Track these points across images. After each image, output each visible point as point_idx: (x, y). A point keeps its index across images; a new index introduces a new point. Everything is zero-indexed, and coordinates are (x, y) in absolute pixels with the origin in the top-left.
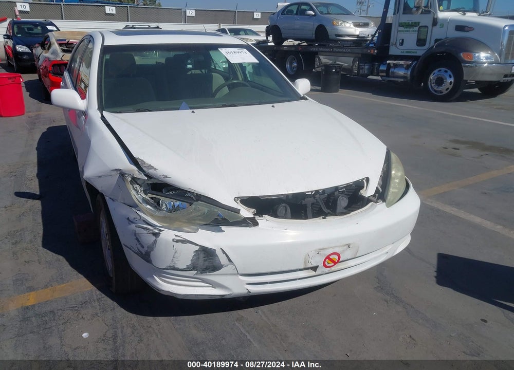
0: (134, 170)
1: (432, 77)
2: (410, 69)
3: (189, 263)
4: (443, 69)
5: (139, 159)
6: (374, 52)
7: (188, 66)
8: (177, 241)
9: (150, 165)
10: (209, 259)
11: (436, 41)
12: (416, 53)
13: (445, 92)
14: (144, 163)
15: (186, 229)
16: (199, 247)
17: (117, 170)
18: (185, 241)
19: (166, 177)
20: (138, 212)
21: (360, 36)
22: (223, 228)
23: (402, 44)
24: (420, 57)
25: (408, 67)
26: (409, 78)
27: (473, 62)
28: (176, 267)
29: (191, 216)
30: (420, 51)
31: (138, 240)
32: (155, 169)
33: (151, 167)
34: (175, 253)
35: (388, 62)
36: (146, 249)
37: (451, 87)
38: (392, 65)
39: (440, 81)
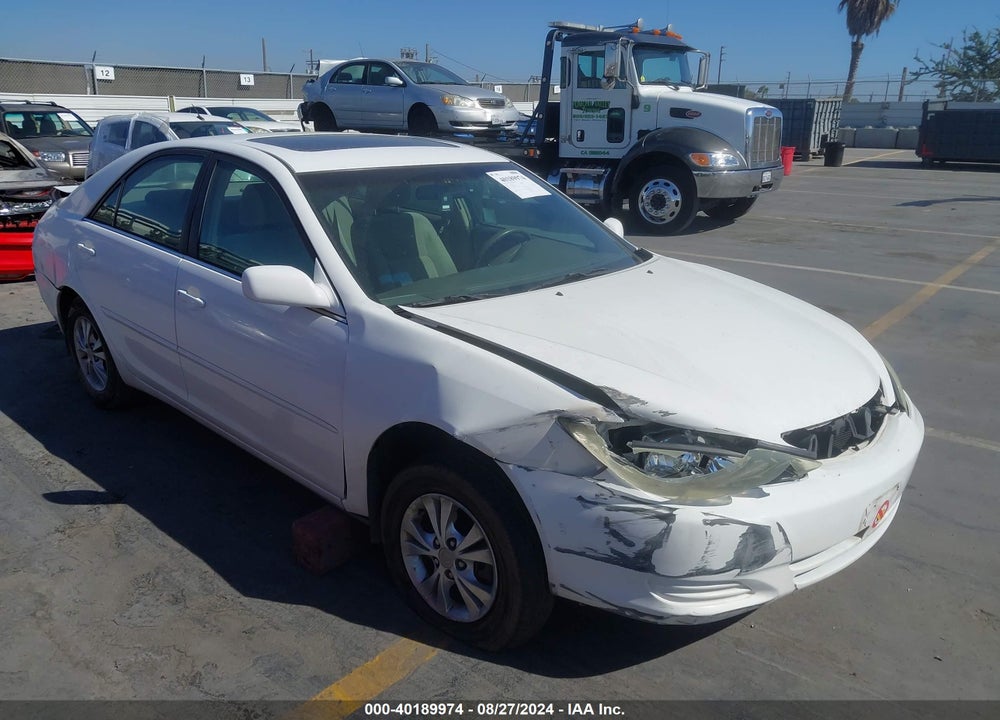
0: (595, 409)
1: (643, 194)
2: (603, 183)
3: (730, 557)
4: (662, 181)
5: (607, 388)
6: (535, 153)
7: (444, 207)
8: (712, 523)
9: (632, 397)
10: (761, 545)
11: (641, 133)
12: (608, 153)
13: (669, 219)
14: (619, 394)
15: (712, 500)
16: (747, 527)
17: (551, 413)
18: (723, 522)
19: (667, 414)
20: (600, 483)
21: (494, 123)
22: (766, 489)
23: (581, 139)
24: (619, 160)
25: (597, 179)
26: (602, 198)
27: (712, 168)
28: (708, 567)
29: (742, 474)
30: (617, 151)
31: (615, 534)
32: (644, 403)
33: (633, 400)
34: (709, 543)
35: (562, 170)
36: (640, 546)
37: (677, 210)
38: (570, 176)
39: (659, 202)
